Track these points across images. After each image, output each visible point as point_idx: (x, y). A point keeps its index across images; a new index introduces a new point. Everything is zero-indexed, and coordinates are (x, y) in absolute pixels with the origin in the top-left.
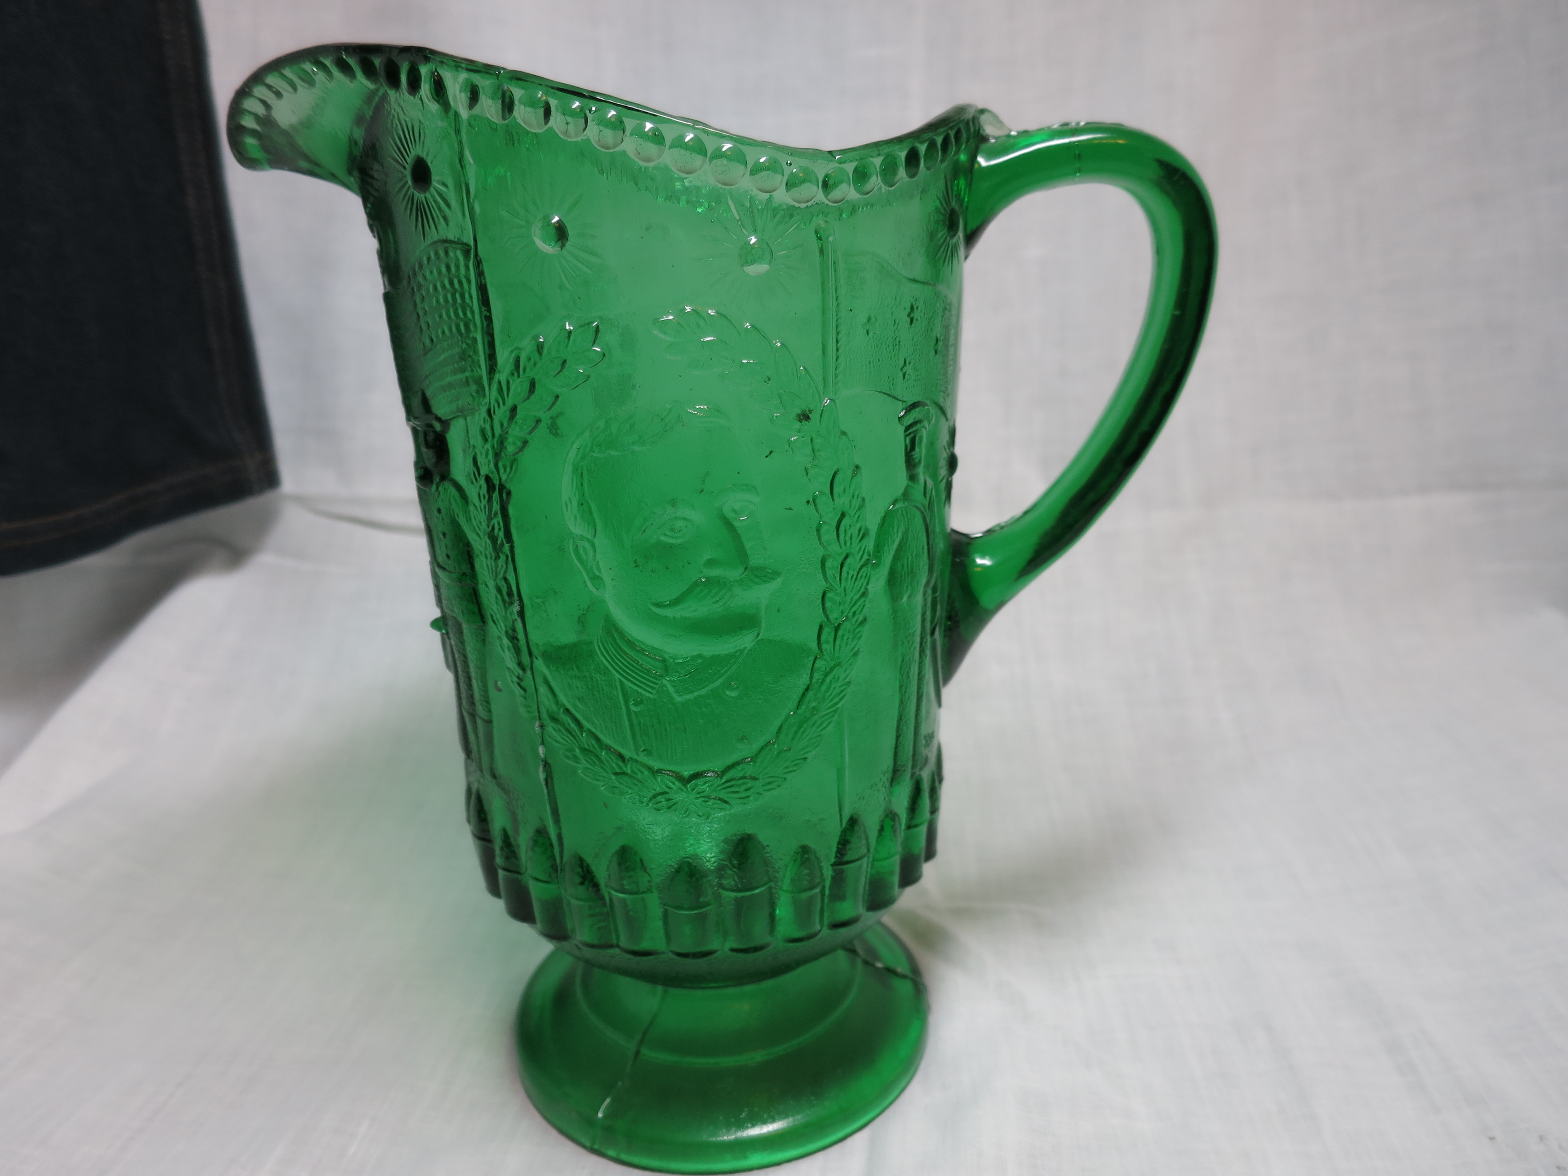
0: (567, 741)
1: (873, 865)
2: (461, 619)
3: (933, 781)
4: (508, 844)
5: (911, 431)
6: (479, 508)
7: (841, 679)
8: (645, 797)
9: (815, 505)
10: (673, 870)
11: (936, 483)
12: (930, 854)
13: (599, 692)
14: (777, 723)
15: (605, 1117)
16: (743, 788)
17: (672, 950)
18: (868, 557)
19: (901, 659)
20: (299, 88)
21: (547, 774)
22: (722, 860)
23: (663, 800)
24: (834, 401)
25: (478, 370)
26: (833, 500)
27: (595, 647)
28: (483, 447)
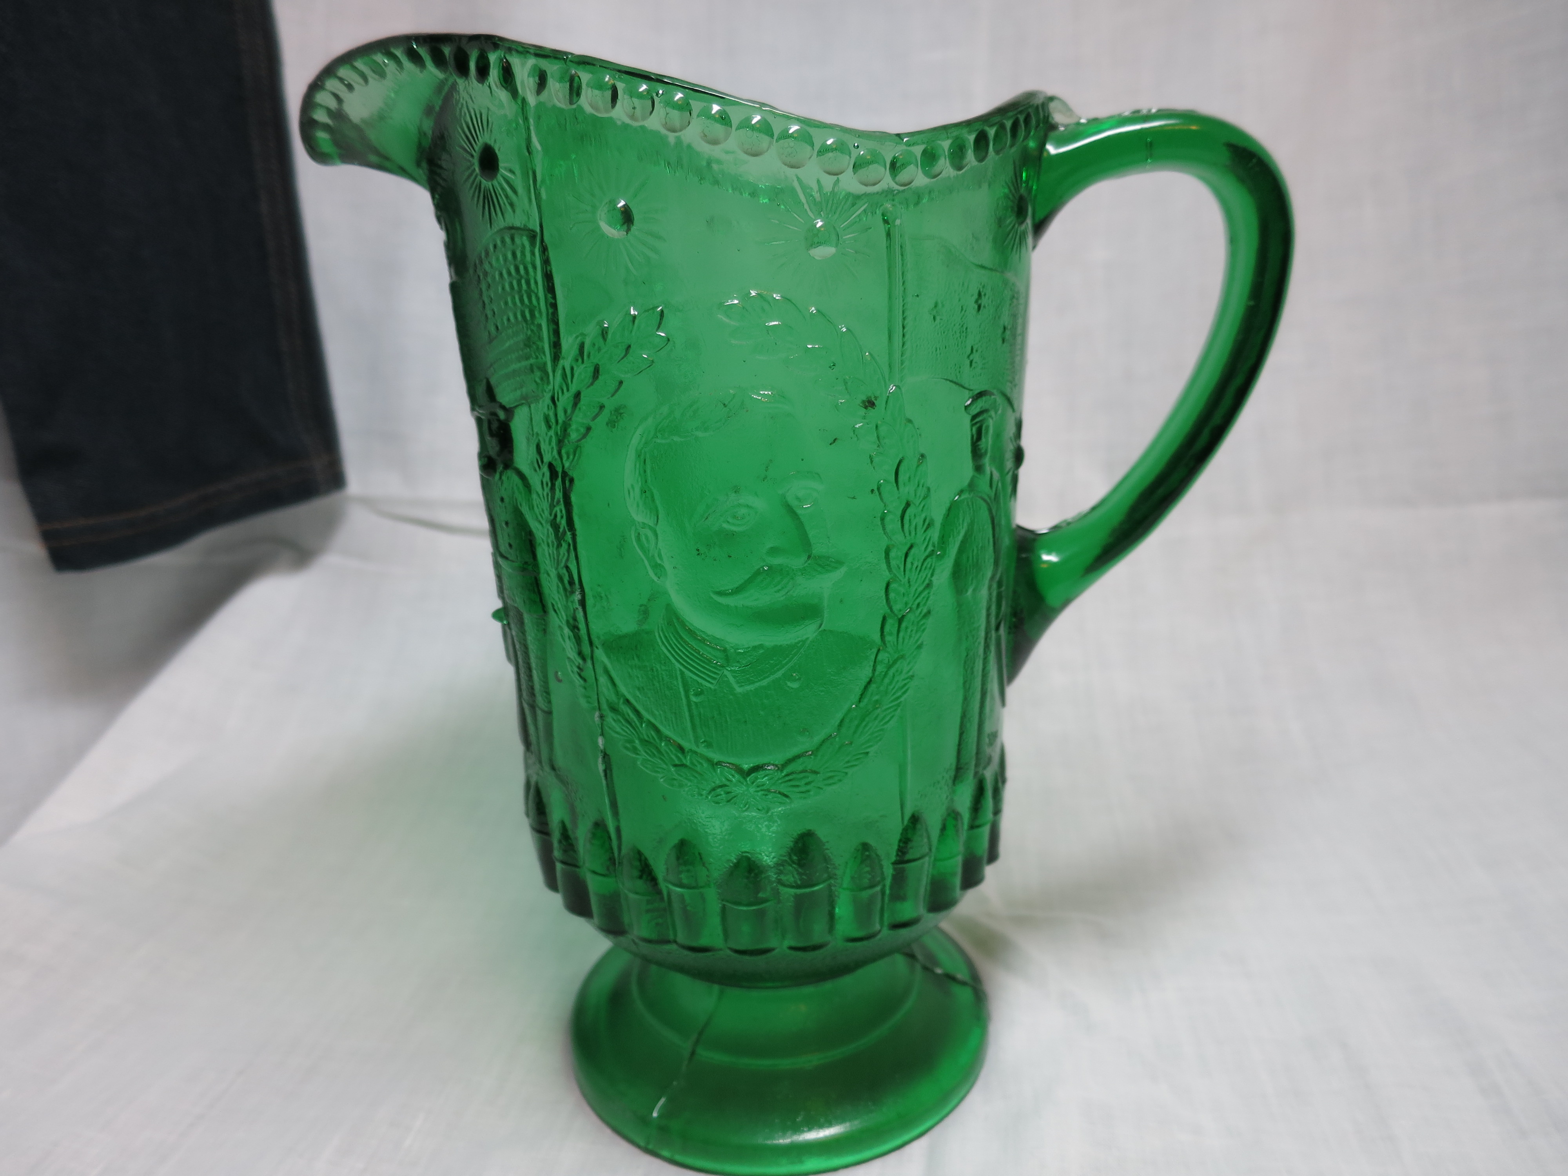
0: (626, 732)
1: (934, 865)
2: (522, 609)
3: (996, 782)
4: (566, 837)
5: (977, 420)
6: (542, 496)
7: (904, 672)
8: (704, 790)
9: (880, 494)
10: (731, 865)
11: (1003, 476)
12: (993, 856)
13: (659, 682)
14: (839, 716)
15: (661, 1116)
16: (803, 782)
17: (729, 946)
18: (932, 548)
19: (965, 654)
20: (370, 79)
21: (606, 766)
22: (781, 855)
23: (722, 793)
24: (900, 388)
25: (543, 357)
26: (898, 489)
27: (655, 636)
28: (546, 434)
